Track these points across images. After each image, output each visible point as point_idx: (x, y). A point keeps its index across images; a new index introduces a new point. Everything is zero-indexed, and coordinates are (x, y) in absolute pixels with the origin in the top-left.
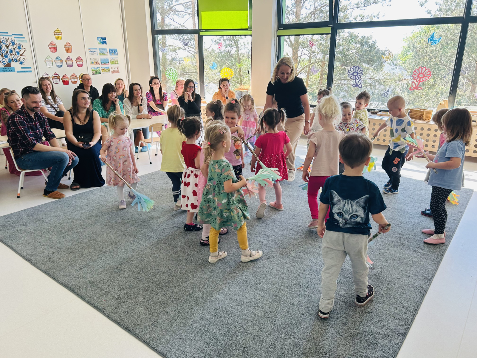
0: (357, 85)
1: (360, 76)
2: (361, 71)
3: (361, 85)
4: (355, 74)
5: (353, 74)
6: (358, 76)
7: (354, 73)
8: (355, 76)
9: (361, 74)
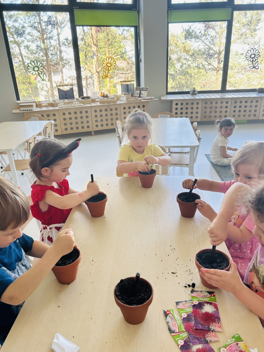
0: (254, 67)
1: (257, 57)
2: (259, 53)
3: (258, 67)
4: (253, 56)
5: (250, 57)
6: (255, 58)
7: (251, 55)
8: (253, 58)
9: (258, 56)
